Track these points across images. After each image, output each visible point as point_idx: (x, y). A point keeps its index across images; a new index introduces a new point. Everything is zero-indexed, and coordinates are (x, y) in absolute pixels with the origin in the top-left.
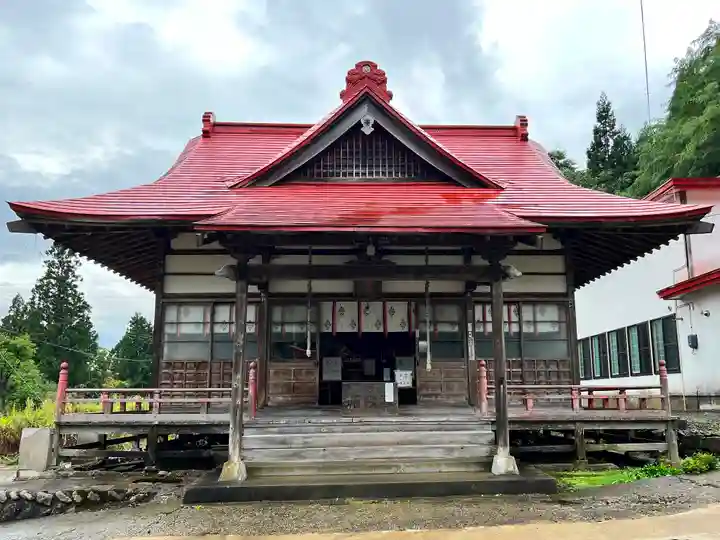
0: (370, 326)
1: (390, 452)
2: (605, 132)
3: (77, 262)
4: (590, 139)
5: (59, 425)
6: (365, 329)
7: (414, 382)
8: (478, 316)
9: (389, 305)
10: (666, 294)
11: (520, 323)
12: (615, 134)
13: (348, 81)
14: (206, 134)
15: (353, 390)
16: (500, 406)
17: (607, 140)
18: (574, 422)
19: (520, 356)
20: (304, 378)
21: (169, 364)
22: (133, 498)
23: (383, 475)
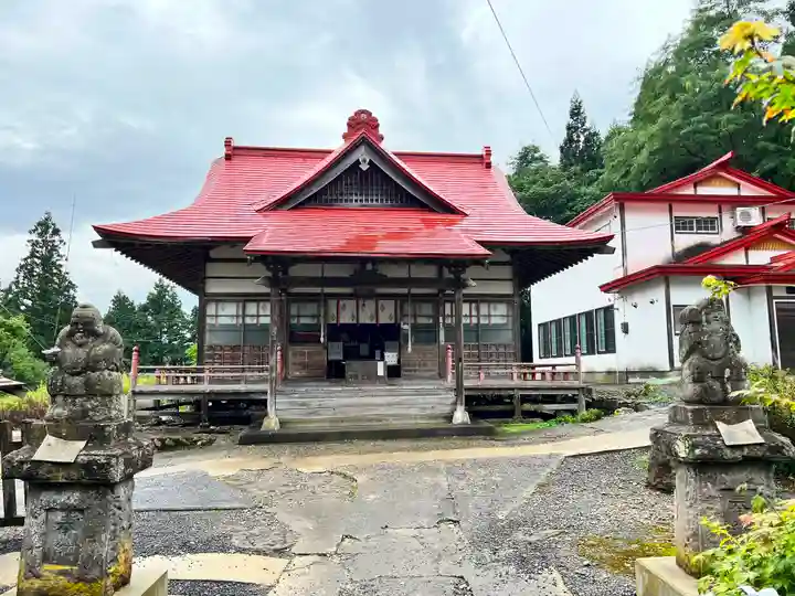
0: (365, 319)
1: (382, 411)
2: (577, 129)
3: (61, 241)
4: (564, 135)
5: (134, 393)
6: (362, 321)
7: (399, 361)
8: (448, 312)
9: (381, 302)
10: (606, 288)
11: (478, 316)
12: (585, 130)
13: (349, 125)
14: (228, 157)
15: (353, 367)
16: (459, 378)
17: (578, 136)
18: (513, 389)
19: (478, 341)
20: (317, 358)
21: (211, 348)
22: (199, 443)
23: (377, 426)
